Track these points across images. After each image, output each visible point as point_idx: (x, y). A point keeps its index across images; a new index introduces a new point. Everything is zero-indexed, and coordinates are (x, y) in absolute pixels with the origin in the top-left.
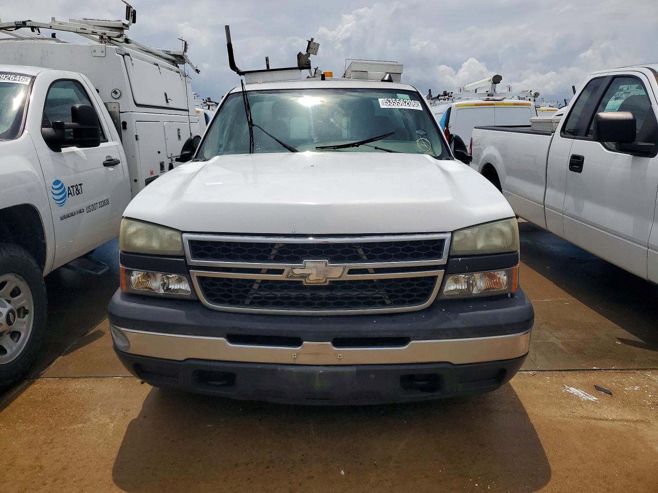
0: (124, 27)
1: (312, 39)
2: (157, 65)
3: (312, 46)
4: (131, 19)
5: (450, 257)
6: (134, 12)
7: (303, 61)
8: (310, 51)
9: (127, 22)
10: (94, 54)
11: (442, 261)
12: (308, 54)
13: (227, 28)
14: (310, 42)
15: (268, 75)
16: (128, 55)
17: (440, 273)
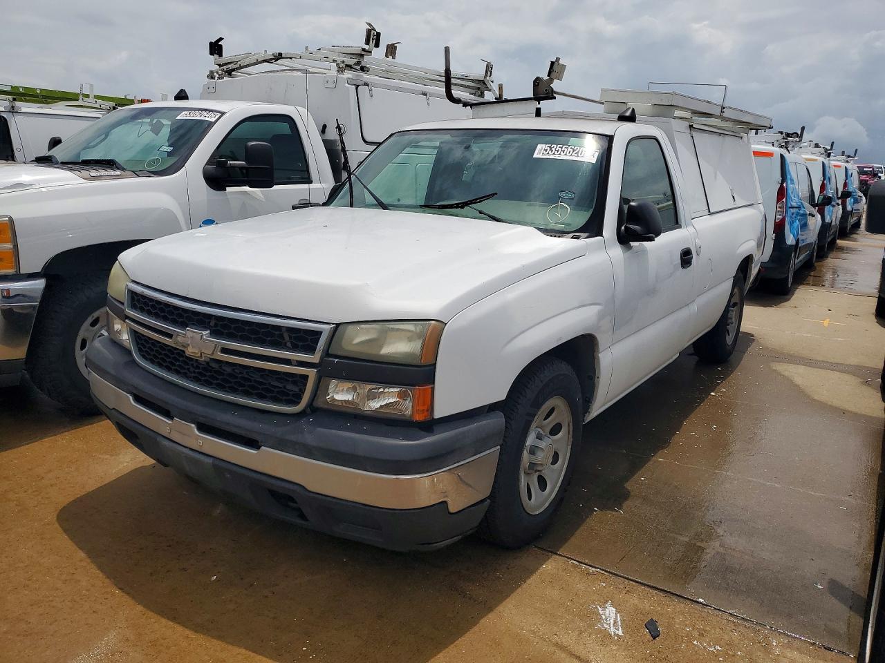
0: (363, 53)
1: (558, 59)
2: (426, 95)
3: (555, 69)
4: (372, 43)
5: (327, 353)
6: (378, 35)
7: (542, 89)
8: (552, 76)
9: (367, 47)
10: (327, 85)
11: (315, 358)
12: (551, 80)
13: (447, 50)
14: (553, 63)
15: (498, 108)
16: (366, 84)
17: (312, 373)
